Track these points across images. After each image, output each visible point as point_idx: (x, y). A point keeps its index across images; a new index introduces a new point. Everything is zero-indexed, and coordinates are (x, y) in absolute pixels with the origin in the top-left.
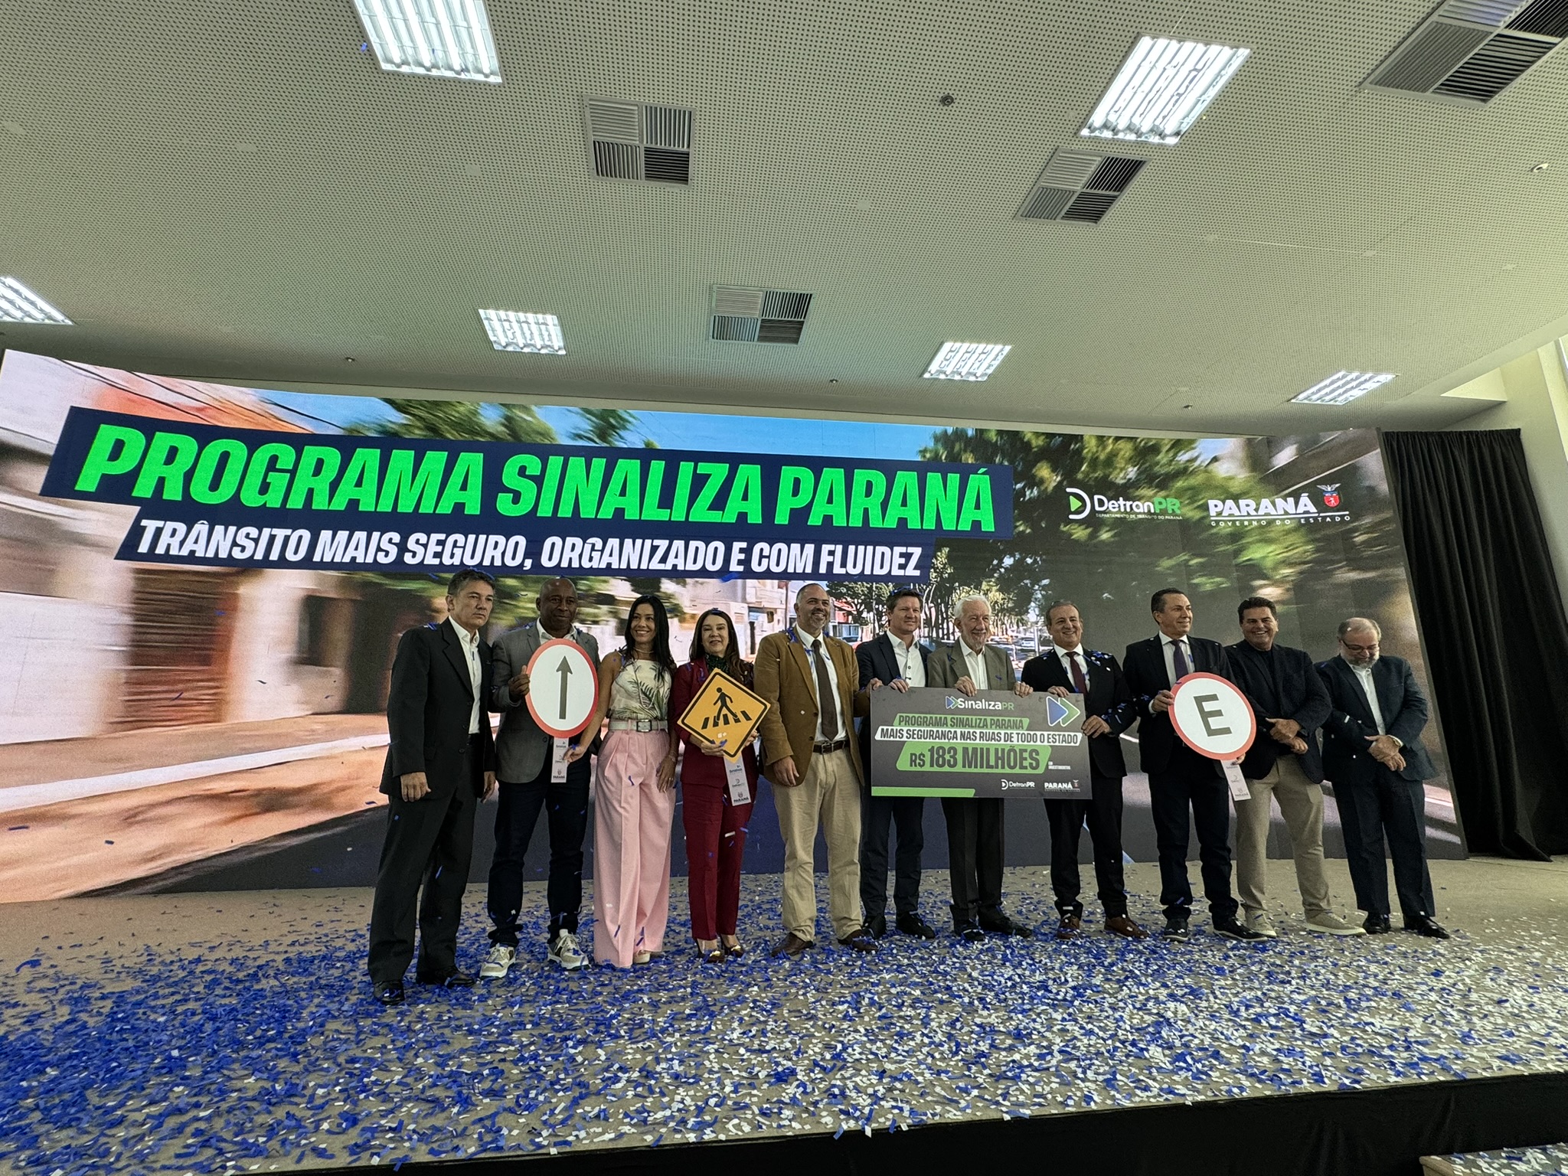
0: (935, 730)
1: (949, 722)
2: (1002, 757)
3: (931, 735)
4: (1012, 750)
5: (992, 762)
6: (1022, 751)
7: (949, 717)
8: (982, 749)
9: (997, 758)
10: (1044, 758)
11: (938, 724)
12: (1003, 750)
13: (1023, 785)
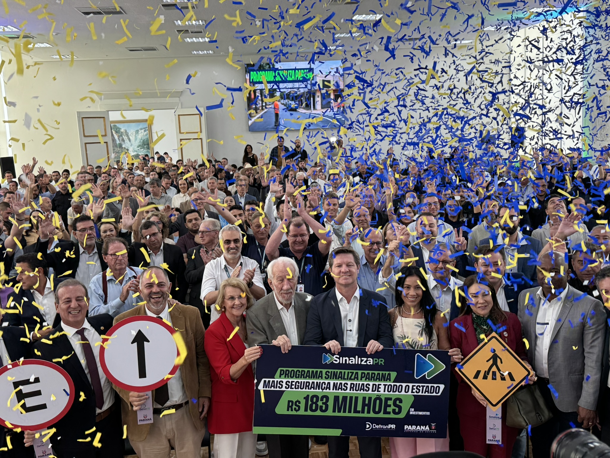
0: (311, 381)
1: (324, 375)
2: (368, 404)
3: (307, 385)
4: (379, 398)
5: (359, 408)
6: (387, 399)
7: (324, 371)
8: (351, 398)
9: (364, 405)
10: (406, 406)
11: (314, 376)
12: (370, 399)
13: (385, 427)
